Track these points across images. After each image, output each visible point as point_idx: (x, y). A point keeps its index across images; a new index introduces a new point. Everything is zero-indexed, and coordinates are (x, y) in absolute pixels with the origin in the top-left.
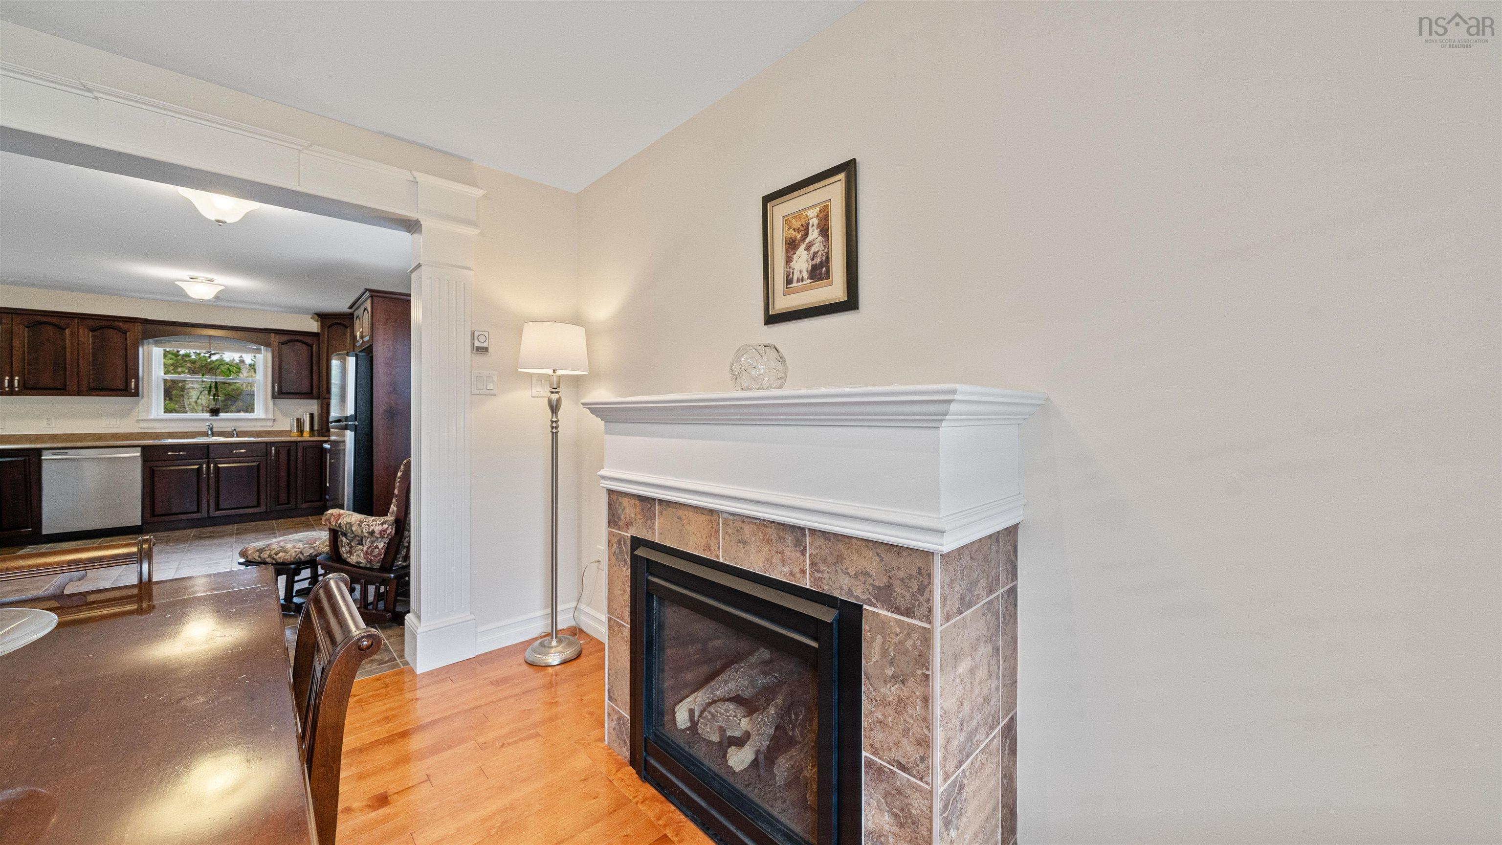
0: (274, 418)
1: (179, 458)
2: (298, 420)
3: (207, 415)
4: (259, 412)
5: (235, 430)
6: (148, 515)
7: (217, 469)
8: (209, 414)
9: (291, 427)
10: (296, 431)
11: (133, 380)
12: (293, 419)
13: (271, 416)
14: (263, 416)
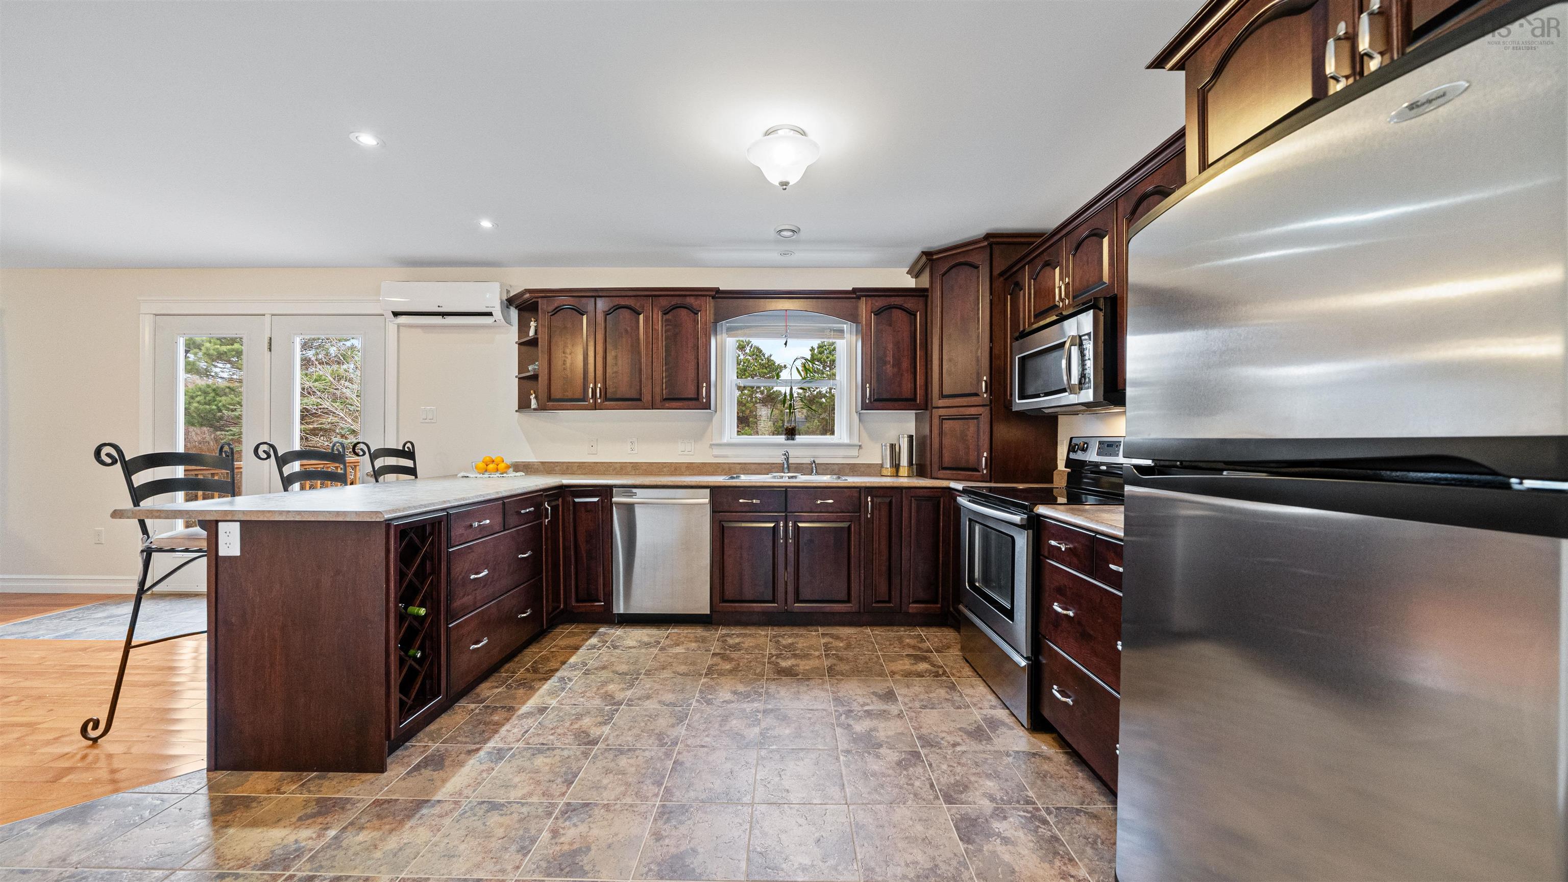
0: (860, 444)
1: (752, 508)
2: (892, 446)
3: (781, 439)
4: (841, 434)
5: (814, 462)
6: (717, 599)
7: (797, 529)
8: (783, 437)
9: (882, 460)
10: (889, 466)
11: (705, 385)
12: (885, 446)
13: (856, 441)
14: (846, 440)
